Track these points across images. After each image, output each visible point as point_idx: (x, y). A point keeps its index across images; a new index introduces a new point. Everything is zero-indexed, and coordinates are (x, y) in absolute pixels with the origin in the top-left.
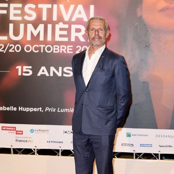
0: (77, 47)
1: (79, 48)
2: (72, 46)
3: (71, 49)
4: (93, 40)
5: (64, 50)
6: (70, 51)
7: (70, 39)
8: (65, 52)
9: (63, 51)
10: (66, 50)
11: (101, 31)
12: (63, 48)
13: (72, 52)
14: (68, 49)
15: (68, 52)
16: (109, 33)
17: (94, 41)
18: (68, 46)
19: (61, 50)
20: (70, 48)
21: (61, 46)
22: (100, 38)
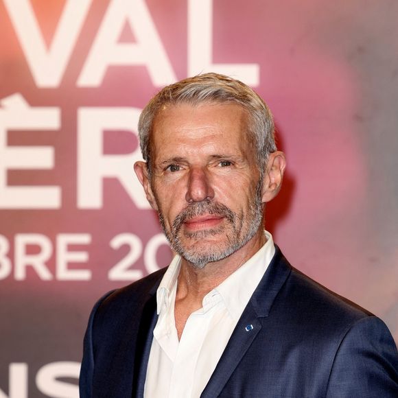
0: (117, 242)
1: (126, 249)
2: (84, 239)
3: (82, 257)
4: (180, 234)
5: (38, 262)
6: (72, 266)
7: (70, 194)
8: (45, 274)
9: (30, 269)
10: (51, 264)
11: (225, 171)
12: (33, 250)
13: (84, 275)
14: (64, 257)
15: (64, 274)
16: (283, 167)
17: (190, 236)
18: (64, 240)
19: (22, 260)
20: (72, 248)
21: (22, 240)
22: (221, 214)
